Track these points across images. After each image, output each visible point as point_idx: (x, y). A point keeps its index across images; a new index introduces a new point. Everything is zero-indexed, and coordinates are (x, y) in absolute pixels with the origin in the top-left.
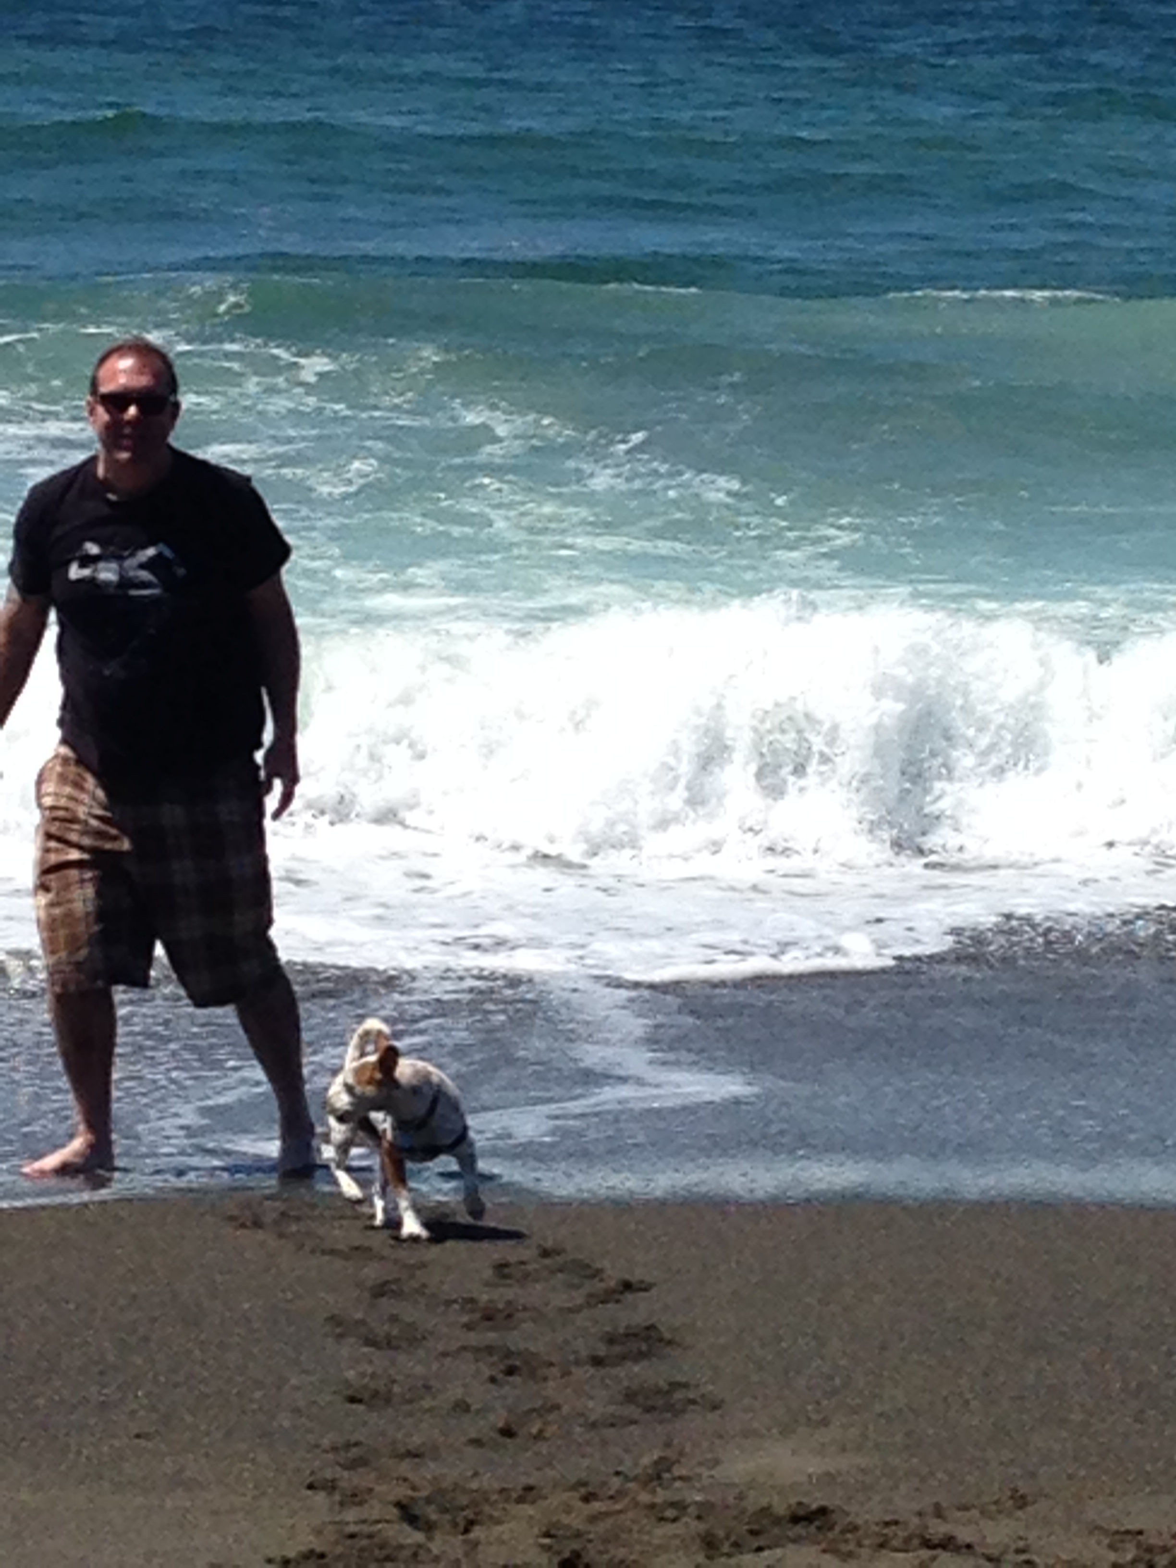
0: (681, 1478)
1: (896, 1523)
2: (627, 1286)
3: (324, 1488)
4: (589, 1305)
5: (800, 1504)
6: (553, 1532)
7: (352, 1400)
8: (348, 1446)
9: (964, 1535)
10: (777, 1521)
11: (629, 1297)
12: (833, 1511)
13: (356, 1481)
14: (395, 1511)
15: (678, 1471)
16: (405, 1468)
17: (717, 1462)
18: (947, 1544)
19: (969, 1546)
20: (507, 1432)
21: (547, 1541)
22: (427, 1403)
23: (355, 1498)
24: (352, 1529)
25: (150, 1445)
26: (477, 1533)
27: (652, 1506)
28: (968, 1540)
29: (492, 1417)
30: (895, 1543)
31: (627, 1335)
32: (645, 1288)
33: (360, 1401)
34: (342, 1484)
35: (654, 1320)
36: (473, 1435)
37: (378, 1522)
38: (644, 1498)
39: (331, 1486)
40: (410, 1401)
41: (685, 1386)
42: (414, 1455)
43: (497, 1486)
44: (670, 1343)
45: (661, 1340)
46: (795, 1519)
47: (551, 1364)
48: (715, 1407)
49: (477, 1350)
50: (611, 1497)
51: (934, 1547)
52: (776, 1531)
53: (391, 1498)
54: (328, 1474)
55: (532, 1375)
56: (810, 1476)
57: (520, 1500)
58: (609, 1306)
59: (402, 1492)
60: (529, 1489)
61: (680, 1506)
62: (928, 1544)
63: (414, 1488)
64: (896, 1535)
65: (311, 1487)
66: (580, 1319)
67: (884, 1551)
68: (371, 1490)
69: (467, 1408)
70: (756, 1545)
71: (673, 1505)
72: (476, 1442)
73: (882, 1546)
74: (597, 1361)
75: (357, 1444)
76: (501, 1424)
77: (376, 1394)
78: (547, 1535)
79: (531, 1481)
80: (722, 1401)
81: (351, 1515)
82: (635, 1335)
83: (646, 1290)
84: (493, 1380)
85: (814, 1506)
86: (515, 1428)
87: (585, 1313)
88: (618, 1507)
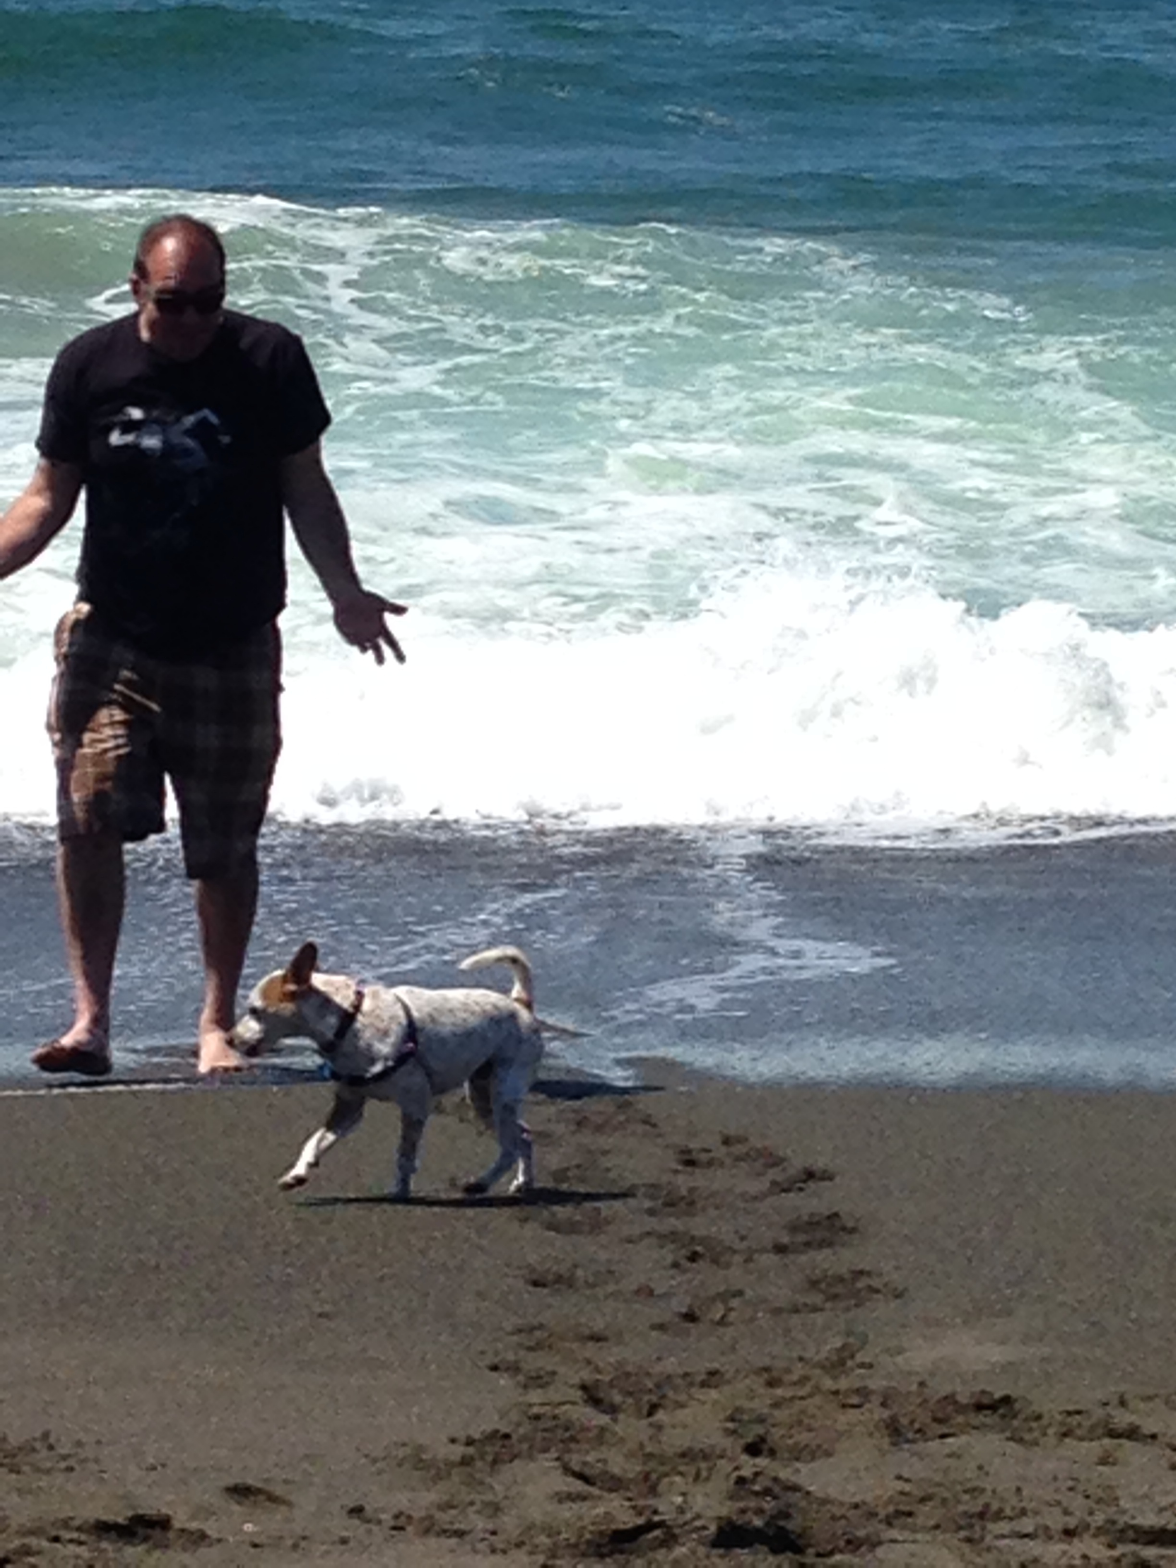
0: (862, 1365)
1: (1079, 1412)
2: (810, 1175)
3: (507, 1369)
4: (770, 1193)
5: (983, 1392)
6: (738, 1417)
7: (536, 1284)
8: (532, 1329)
9: (1149, 1426)
10: (961, 1409)
11: (812, 1185)
12: (1016, 1400)
13: (540, 1363)
14: (580, 1393)
15: (859, 1358)
16: (590, 1350)
17: (900, 1351)
18: (1132, 1433)
19: (1154, 1437)
20: (690, 1317)
21: (730, 1425)
22: (611, 1288)
23: (538, 1380)
24: (535, 1410)
25: (332, 1325)
26: (660, 1416)
27: (836, 1393)
28: (1155, 1430)
29: (674, 1302)
30: (1079, 1432)
31: (810, 1223)
32: (827, 1176)
33: (544, 1285)
34: (525, 1366)
35: (835, 1210)
36: (657, 1320)
37: (563, 1403)
38: (828, 1383)
39: (514, 1369)
40: (593, 1286)
41: (869, 1274)
42: (597, 1338)
43: (680, 1371)
44: (853, 1231)
45: (844, 1229)
46: (979, 1407)
47: (735, 1252)
48: (898, 1296)
49: (661, 1237)
50: (795, 1384)
51: (1119, 1436)
52: (960, 1419)
53: (576, 1380)
54: (511, 1357)
55: (715, 1261)
56: (993, 1365)
57: (704, 1384)
58: (791, 1195)
59: (586, 1375)
60: (712, 1373)
61: (864, 1393)
62: (1113, 1434)
63: (598, 1370)
64: (1079, 1425)
65: (494, 1368)
66: (764, 1207)
67: (1067, 1440)
68: (554, 1373)
69: (651, 1293)
70: (940, 1432)
71: (858, 1391)
72: (661, 1327)
73: (1065, 1435)
74: (780, 1249)
75: (541, 1327)
76: (684, 1310)
77: (559, 1279)
78: (732, 1419)
79: (716, 1365)
80: (906, 1289)
81: (535, 1396)
82: (818, 1223)
83: (831, 1178)
84: (675, 1265)
85: (998, 1395)
86: (698, 1313)
87: (770, 1200)
88: (801, 1393)
